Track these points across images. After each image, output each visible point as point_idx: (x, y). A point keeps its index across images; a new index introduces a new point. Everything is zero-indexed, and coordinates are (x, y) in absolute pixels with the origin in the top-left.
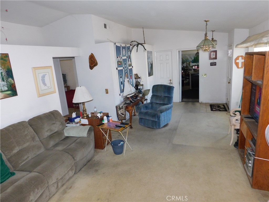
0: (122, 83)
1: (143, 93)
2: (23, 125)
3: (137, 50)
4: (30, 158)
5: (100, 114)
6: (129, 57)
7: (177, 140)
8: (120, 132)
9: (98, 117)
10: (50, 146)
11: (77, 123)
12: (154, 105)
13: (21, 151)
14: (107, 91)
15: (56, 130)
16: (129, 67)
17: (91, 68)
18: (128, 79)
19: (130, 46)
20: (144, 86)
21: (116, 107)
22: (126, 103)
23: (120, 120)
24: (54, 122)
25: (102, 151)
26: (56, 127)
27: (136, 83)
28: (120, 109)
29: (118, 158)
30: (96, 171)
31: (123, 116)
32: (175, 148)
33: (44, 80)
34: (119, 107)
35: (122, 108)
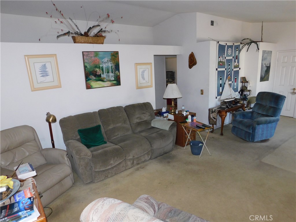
0: (222, 86)
1: (248, 100)
2: (119, 109)
3: (248, 49)
4: (119, 136)
5: (186, 112)
6: (237, 58)
7: (268, 159)
8: (198, 132)
9: (183, 115)
10: (137, 131)
11: (165, 117)
12: (255, 115)
13: (114, 128)
14: (202, 92)
15: (145, 119)
16: (234, 68)
17: (190, 67)
18: (230, 82)
19: (240, 45)
20: (252, 92)
21: (209, 110)
22: (220, 108)
23: (211, 123)
24: (145, 112)
25: (182, 148)
26: (146, 117)
27: (242, 87)
28: (213, 112)
29: (194, 158)
30: (169, 162)
31: (215, 120)
32: (261, 166)
33: (144, 74)
34: (212, 110)
35: (215, 112)
